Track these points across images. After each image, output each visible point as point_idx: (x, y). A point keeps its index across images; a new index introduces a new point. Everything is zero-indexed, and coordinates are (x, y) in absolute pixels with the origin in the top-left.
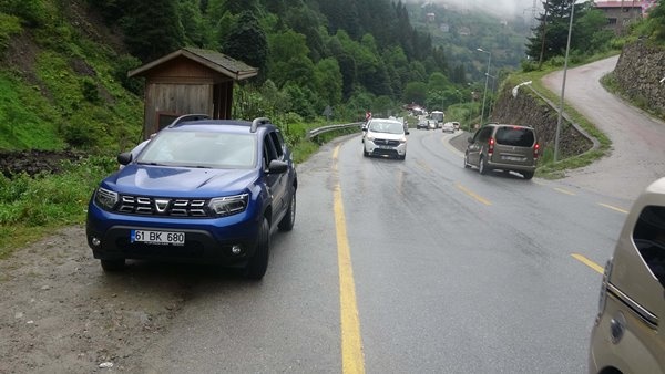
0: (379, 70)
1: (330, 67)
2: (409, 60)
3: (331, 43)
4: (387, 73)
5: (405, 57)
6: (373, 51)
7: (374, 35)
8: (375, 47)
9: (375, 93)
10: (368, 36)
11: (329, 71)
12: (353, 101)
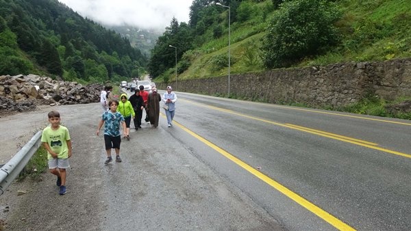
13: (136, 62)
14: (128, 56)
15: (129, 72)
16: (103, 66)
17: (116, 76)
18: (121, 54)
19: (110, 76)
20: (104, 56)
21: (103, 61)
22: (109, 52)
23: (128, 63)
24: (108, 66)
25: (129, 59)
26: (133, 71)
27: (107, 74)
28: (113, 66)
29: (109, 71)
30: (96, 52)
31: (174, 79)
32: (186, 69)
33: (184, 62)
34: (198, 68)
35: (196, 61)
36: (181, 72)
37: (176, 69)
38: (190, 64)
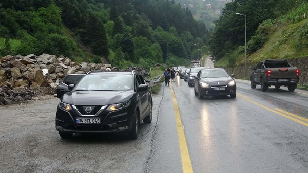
0: (179, 45)
1: (157, 48)
2: (194, 38)
3: (155, 35)
4: (183, 46)
5: (192, 36)
6: (175, 36)
7: (176, 27)
8: (176, 33)
9: (178, 56)
10: (172, 28)
11: (156, 49)
12: (168, 61)
13: (198, 39)
14: (189, 32)
15: (189, 53)
16: (157, 44)
17: (173, 58)
18: (180, 30)
19: (165, 58)
20: (159, 32)
21: (157, 39)
22: (166, 28)
23: (189, 41)
24: (163, 46)
25: (190, 36)
26: (195, 51)
27: (161, 54)
28: (170, 45)
29: (165, 52)
30: (150, 28)
31: (243, 61)
32: (261, 47)
33: (258, 36)
34: (277, 43)
35: (276, 34)
36: (253, 50)
37: (246, 47)
38: (267, 40)
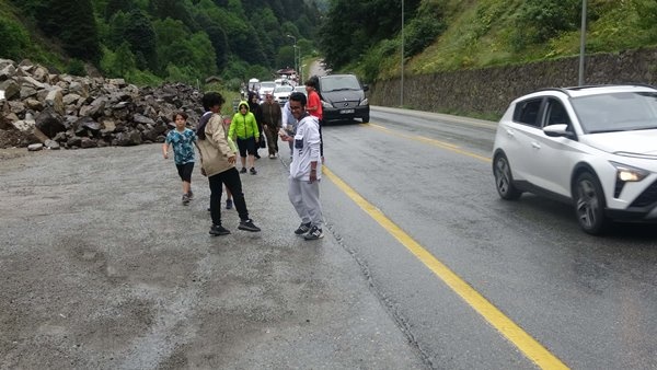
13: (288, 24)
14: (268, 10)
15: (269, 53)
16: (203, 36)
17: (237, 65)
18: (251, 5)
19: (221, 64)
20: (207, 9)
21: (202, 23)
22: (220, 1)
23: (269, 28)
24: (216, 38)
25: (272, 19)
26: (282, 50)
27: (213, 57)
28: (230, 36)
29: (220, 51)
30: (188, 0)
31: (394, 72)
32: (432, 42)
33: (425, 20)
34: (469, 36)
35: (463, 17)
36: (415, 49)
37: (400, 42)
38: (444, 27)
